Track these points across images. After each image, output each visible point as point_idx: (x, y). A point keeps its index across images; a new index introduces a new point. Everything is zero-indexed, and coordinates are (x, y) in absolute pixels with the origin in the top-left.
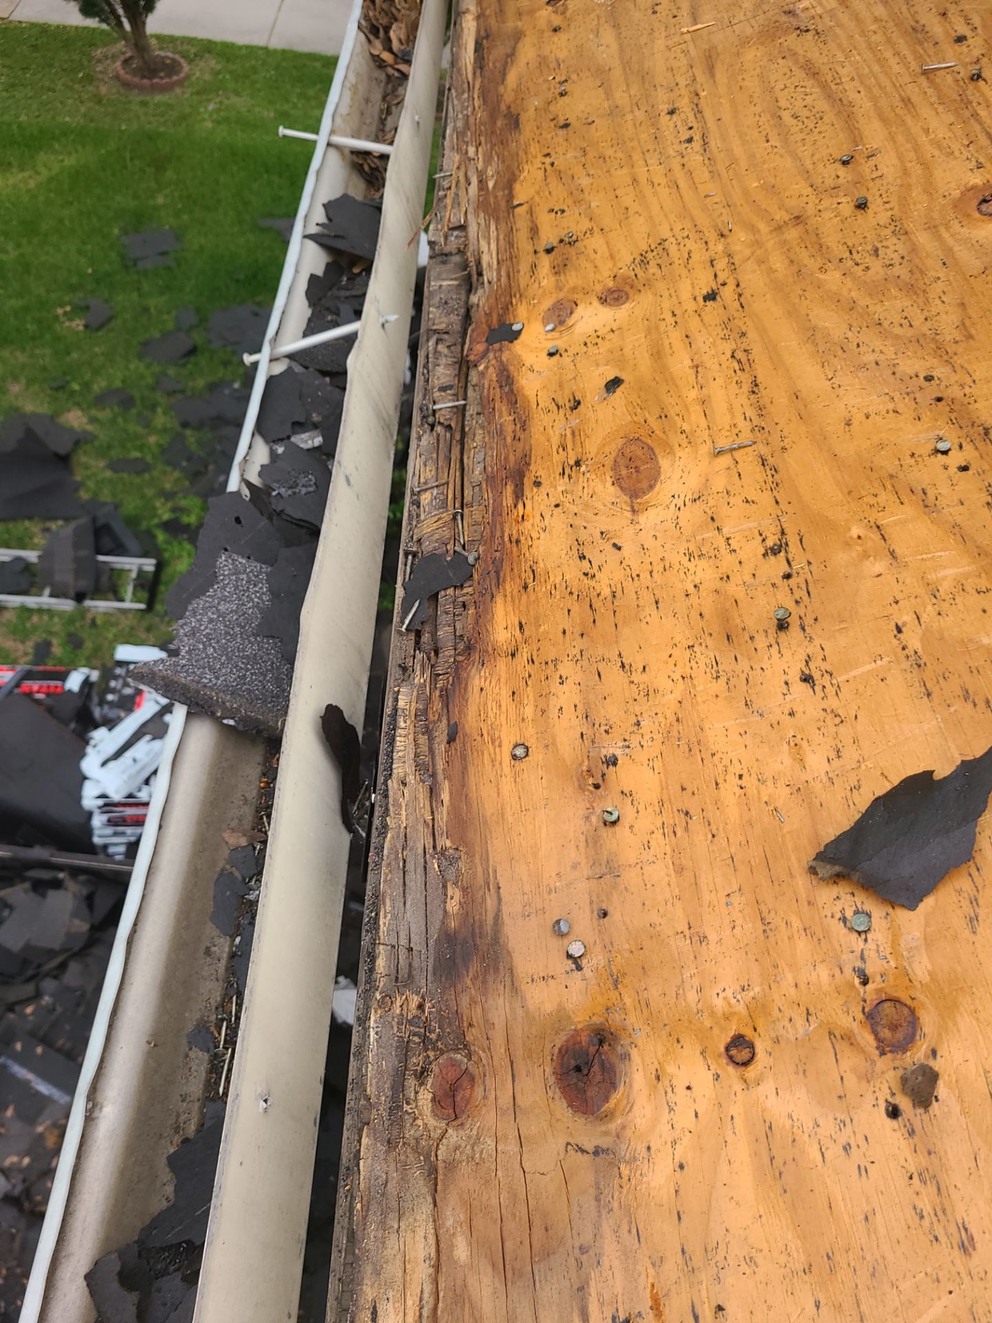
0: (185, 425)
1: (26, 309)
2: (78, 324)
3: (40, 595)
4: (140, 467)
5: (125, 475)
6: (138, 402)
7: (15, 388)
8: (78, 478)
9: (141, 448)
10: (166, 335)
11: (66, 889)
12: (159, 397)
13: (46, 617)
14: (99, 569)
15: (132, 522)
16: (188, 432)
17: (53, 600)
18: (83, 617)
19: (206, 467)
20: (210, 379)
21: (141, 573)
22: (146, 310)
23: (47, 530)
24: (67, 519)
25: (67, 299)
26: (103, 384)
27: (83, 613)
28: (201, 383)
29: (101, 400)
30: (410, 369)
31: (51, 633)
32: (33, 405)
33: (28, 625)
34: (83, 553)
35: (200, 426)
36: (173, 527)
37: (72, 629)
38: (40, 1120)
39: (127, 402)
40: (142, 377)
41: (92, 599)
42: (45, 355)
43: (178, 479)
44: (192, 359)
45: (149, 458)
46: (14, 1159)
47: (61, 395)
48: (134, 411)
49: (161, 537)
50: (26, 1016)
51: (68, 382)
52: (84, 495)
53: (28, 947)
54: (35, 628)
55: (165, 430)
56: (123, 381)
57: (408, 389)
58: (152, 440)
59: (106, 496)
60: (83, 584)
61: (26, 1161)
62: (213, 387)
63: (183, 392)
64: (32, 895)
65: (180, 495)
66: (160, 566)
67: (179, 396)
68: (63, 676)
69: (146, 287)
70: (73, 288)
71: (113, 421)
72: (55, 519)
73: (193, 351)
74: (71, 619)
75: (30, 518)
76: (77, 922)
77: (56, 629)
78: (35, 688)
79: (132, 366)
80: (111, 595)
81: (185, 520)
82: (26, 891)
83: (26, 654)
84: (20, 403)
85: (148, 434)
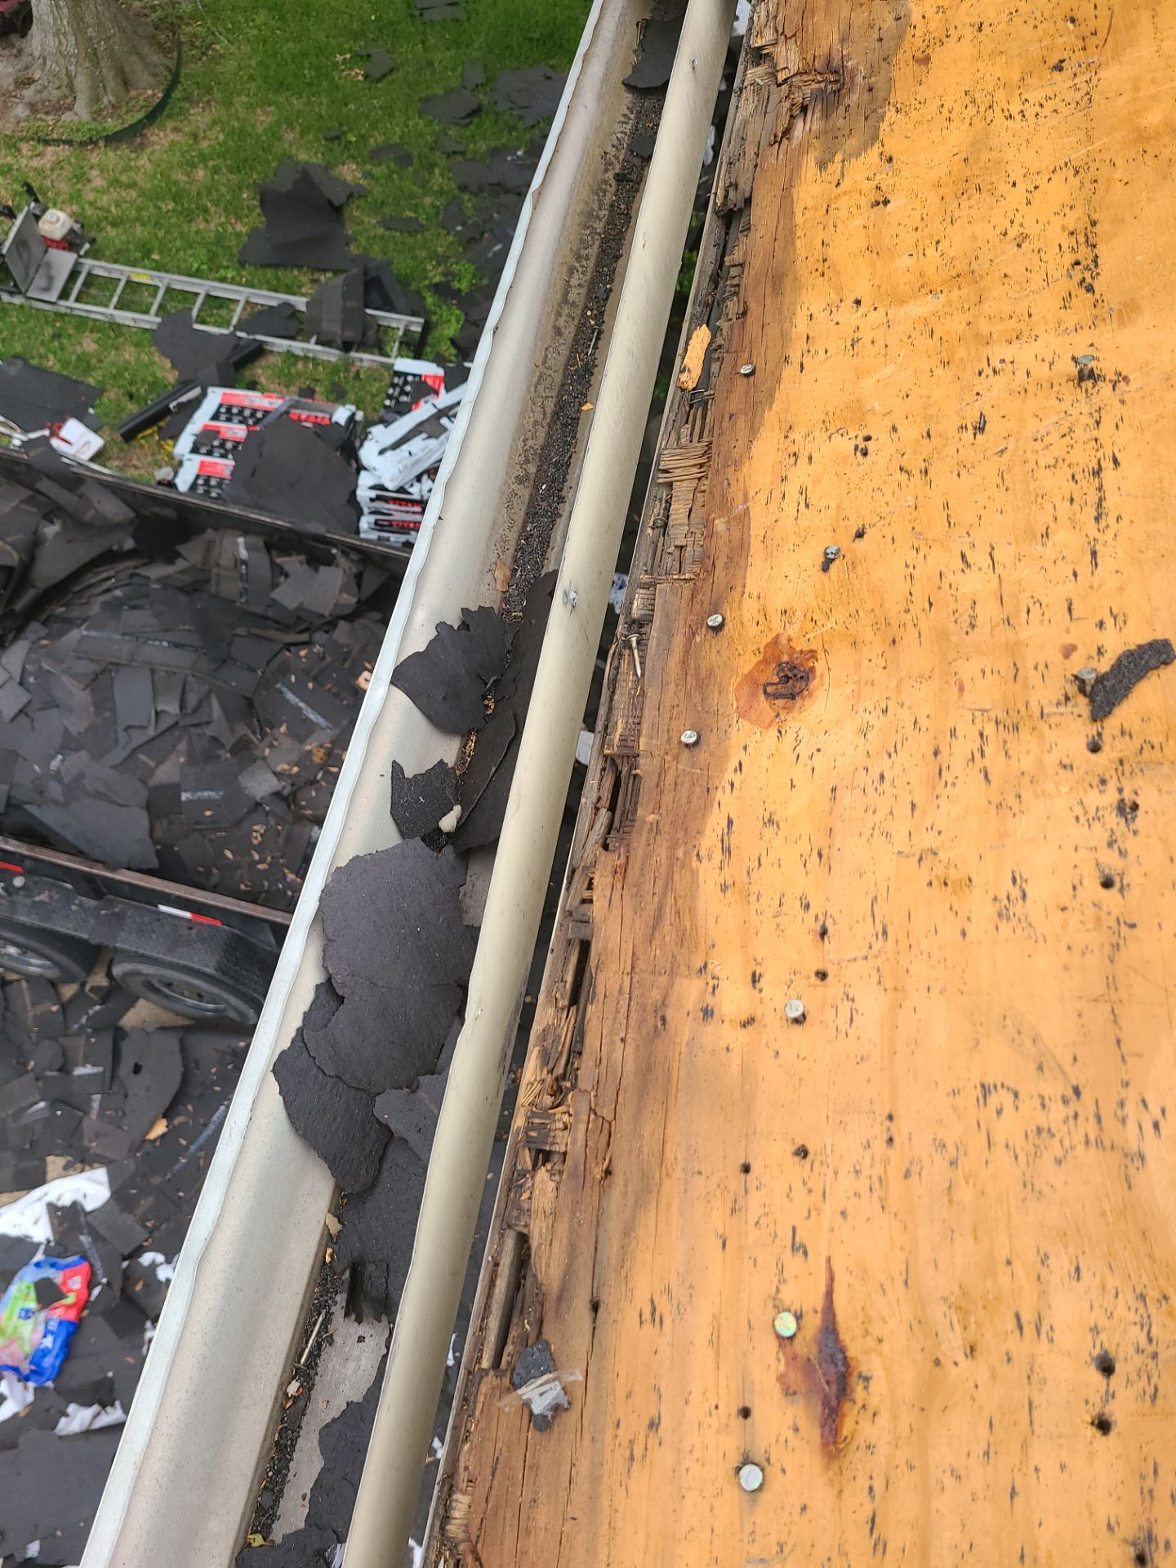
0: (463, 188)
1: (305, 54)
2: (358, 73)
3: (307, 340)
4: (413, 228)
5: (397, 234)
6: (416, 160)
7: (290, 136)
8: (350, 232)
9: (415, 208)
10: (449, 92)
11: (337, 566)
12: (437, 156)
13: (310, 365)
14: (367, 324)
15: (404, 282)
16: (466, 197)
17: (319, 348)
18: (347, 370)
19: (482, 234)
20: (493, 143)
21: (407, 332)
22: (430, 64)
23: (316, 280)
24: (336, 272)
25: (347, 46)
26: (380, 139)
27: (348, 365)
28: (483, 146)
29: (376, 155)
30: (713, 147)
31: (315, 381)
32: (307, 155)
33: (293, 371)
34: (354, 304)
35: (478, 192)
36: (444, 291)
37: (336, 380)
38: (309, 741)
39: (405, 160)
40: (421, 135)
41: (357, 351)
42: (322, 104)
43: (451, 244)
44: (476, 120)
45: (422, 219)
46: (286, 767)
47: (335, 145)
48: (411, 169)
49: (430, 299)
50: (300, 658)
51: (344, 133)
52: (353, 249)
53: (300, 608)
54: (299, 374)
55: (441, 192)
56: (401, 138)
57: (708, 170)
58: (427, 201)
59: (376, 252)
60: (350, 335)
61: (295, 769)
62: (496, 152)
63: (463, 153)
64: (305, 566)
65: (453, 260)
66: (427, 327)
67: (459, 158)
68: (330, 411)
69: (432, 41)
70: (355, 36)
71: (389, 177)
72: (325, 271)
73: (476, 112)
74: (335, 370)
75: (300, 267)
76: (345, 595)
77: (322, 376)
78: (304, 417)
79: (411, 123)
80: (376, 351)
81: (456, 285)
82: (301, 563)
84: (293, 151)
85: (424, 195)
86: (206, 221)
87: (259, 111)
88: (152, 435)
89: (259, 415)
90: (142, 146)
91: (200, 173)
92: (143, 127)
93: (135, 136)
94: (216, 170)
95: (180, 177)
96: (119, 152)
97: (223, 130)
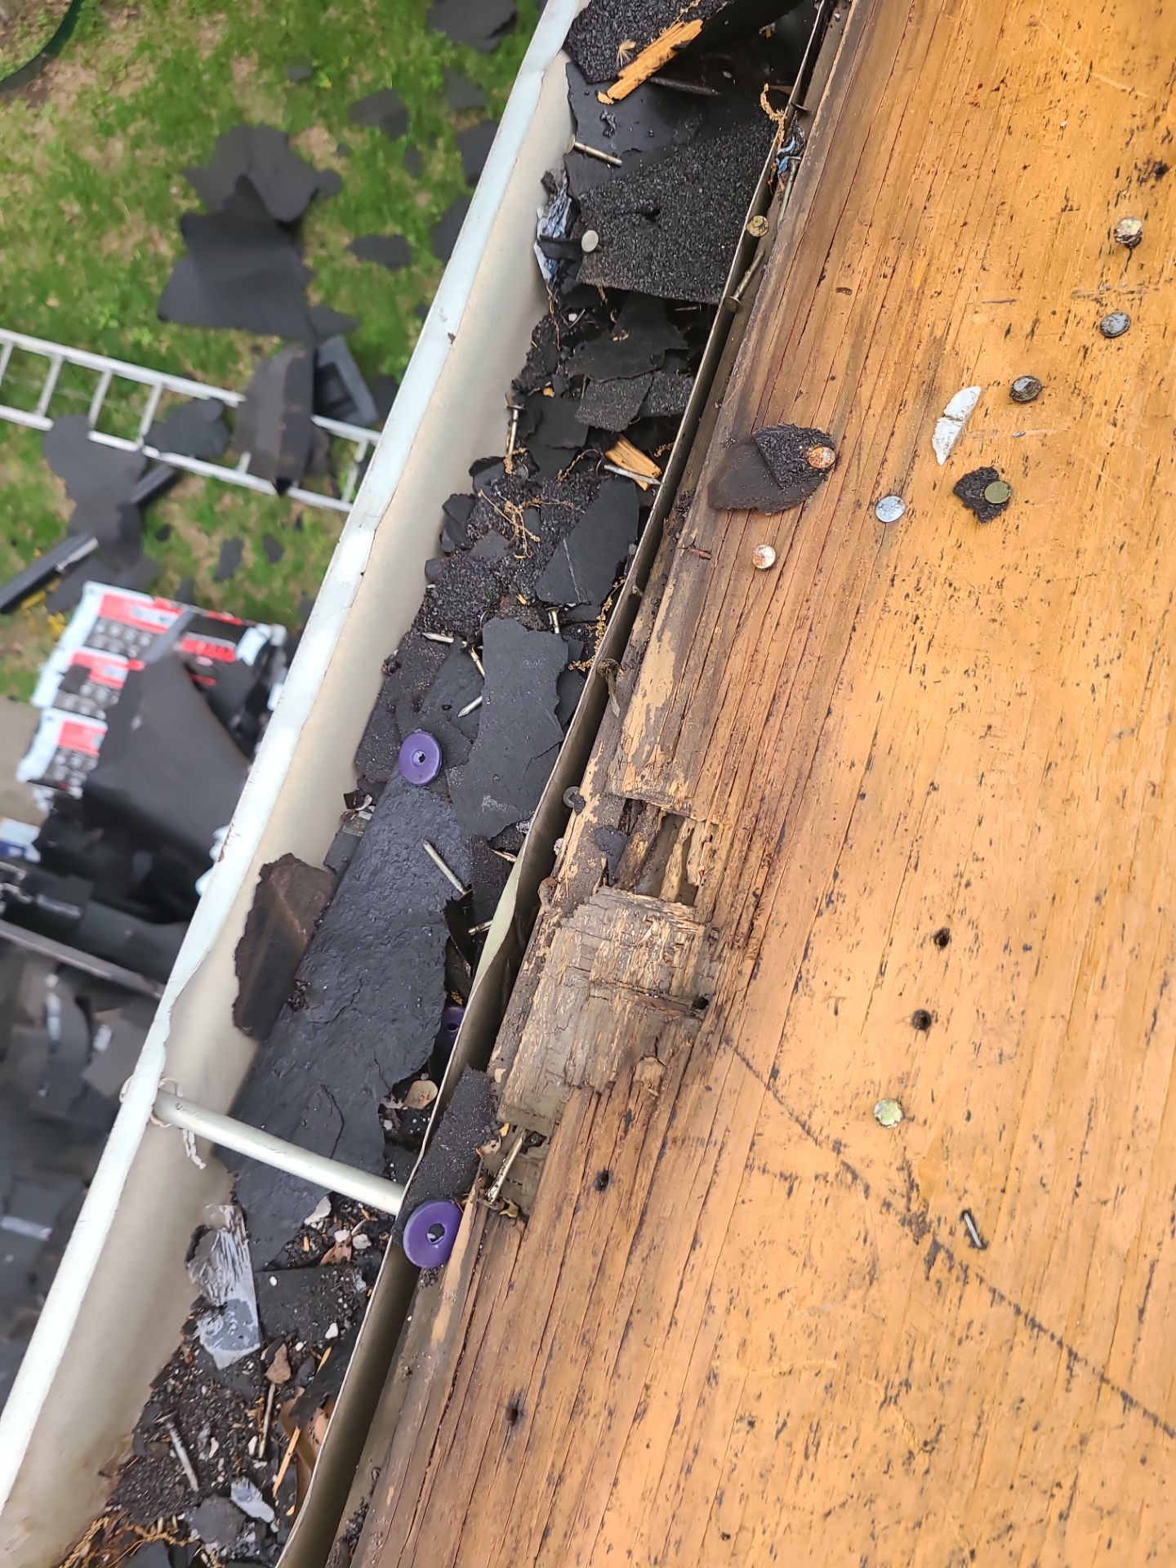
3: (235, 466)
4: (396, 255)
5: (374, 266)
6: (412, 124)
7: (243, 71)
8: (309, 262)
9: (403, 217)
12: (445, 115)
13: (240, 501)
14: (316, 441)
17: (252, 478)
18: (285, 514)
23: (256, 350)
26: (367, 78)
27: (285, 506)
29: (357, 114)
31: (244, 529)
32: (264, 108)
33: (218, 508)
34: (297, 409)
37: (271, 529)
39: (395, 124)
40: (425, 70)
45: (411, 238)
47: (303, 94)
48: (403, 141)
51: (316, 71)
52: (314, 296)
54: (226, 515)
55: (442, 186)
56: (396, 77)
58: (422, 202)
59: (342, 302)
60: (291, 460)
63: (482, 107)
68: (236, 633)
71: (371, 157)
72: (272, 333)
73: (510, 23)
74: (269, 511)
75: (238, 327)
77: (252, 522)
78: (201, 647)
79: (413, 46)
80: (326, 482)
83: (211, 554)
84: (247, 102)
85: (418, 190)
86: (122, 236)
87: (204, 21)
88: (37, 605)
89: (145, 641)
90: (43, 95)
91: (118, 147)
92: (46, 61)
93: (34, 77)
94: (137, 143)
95: (90, 153)
96: (11, 110)
97: (152, 60)
